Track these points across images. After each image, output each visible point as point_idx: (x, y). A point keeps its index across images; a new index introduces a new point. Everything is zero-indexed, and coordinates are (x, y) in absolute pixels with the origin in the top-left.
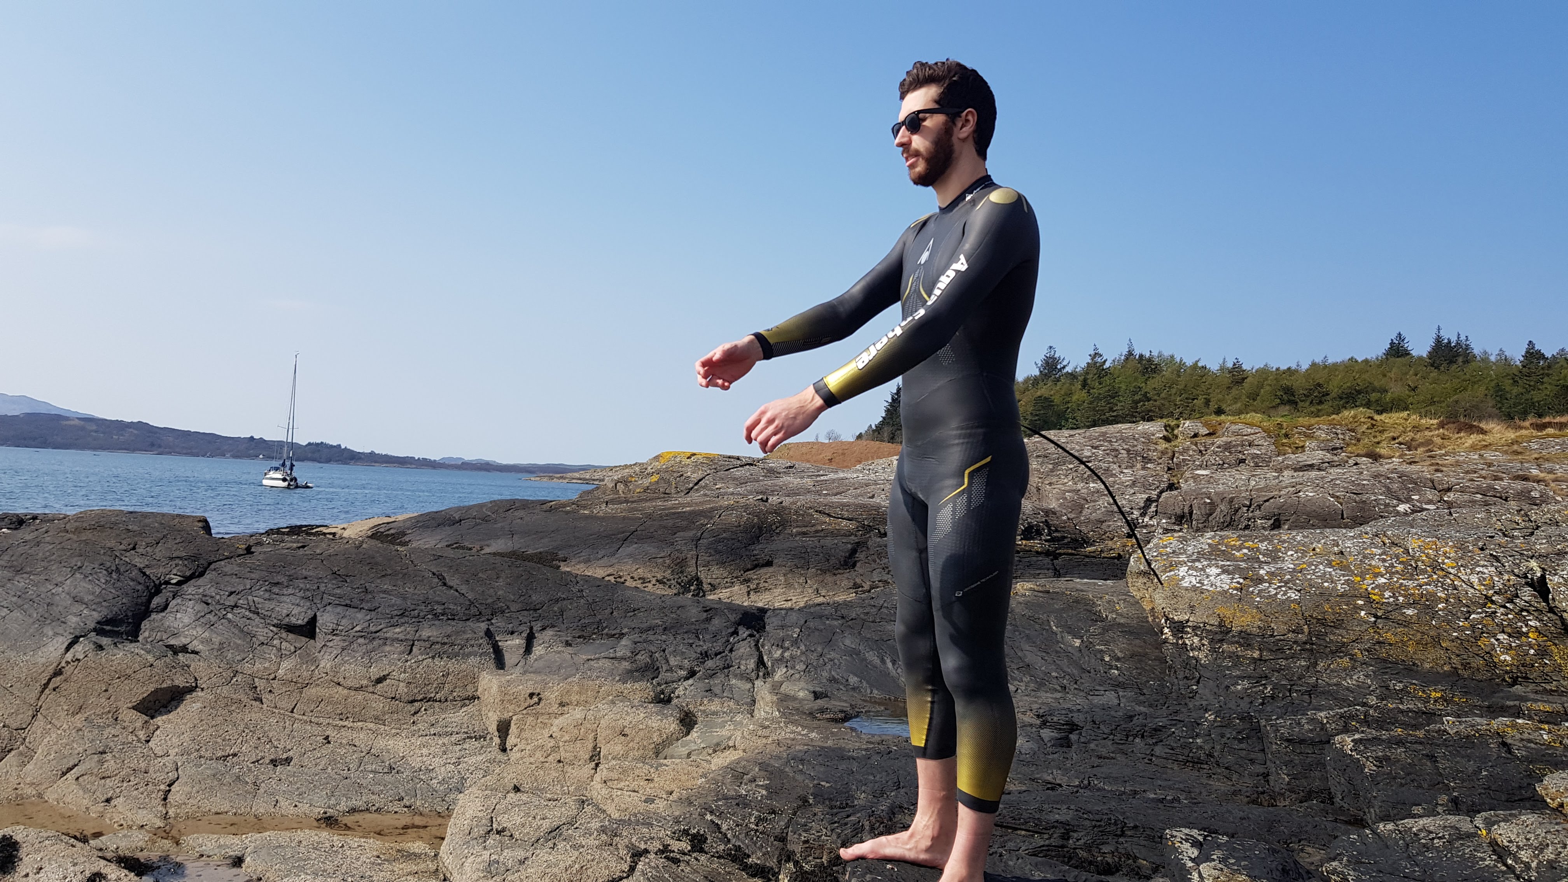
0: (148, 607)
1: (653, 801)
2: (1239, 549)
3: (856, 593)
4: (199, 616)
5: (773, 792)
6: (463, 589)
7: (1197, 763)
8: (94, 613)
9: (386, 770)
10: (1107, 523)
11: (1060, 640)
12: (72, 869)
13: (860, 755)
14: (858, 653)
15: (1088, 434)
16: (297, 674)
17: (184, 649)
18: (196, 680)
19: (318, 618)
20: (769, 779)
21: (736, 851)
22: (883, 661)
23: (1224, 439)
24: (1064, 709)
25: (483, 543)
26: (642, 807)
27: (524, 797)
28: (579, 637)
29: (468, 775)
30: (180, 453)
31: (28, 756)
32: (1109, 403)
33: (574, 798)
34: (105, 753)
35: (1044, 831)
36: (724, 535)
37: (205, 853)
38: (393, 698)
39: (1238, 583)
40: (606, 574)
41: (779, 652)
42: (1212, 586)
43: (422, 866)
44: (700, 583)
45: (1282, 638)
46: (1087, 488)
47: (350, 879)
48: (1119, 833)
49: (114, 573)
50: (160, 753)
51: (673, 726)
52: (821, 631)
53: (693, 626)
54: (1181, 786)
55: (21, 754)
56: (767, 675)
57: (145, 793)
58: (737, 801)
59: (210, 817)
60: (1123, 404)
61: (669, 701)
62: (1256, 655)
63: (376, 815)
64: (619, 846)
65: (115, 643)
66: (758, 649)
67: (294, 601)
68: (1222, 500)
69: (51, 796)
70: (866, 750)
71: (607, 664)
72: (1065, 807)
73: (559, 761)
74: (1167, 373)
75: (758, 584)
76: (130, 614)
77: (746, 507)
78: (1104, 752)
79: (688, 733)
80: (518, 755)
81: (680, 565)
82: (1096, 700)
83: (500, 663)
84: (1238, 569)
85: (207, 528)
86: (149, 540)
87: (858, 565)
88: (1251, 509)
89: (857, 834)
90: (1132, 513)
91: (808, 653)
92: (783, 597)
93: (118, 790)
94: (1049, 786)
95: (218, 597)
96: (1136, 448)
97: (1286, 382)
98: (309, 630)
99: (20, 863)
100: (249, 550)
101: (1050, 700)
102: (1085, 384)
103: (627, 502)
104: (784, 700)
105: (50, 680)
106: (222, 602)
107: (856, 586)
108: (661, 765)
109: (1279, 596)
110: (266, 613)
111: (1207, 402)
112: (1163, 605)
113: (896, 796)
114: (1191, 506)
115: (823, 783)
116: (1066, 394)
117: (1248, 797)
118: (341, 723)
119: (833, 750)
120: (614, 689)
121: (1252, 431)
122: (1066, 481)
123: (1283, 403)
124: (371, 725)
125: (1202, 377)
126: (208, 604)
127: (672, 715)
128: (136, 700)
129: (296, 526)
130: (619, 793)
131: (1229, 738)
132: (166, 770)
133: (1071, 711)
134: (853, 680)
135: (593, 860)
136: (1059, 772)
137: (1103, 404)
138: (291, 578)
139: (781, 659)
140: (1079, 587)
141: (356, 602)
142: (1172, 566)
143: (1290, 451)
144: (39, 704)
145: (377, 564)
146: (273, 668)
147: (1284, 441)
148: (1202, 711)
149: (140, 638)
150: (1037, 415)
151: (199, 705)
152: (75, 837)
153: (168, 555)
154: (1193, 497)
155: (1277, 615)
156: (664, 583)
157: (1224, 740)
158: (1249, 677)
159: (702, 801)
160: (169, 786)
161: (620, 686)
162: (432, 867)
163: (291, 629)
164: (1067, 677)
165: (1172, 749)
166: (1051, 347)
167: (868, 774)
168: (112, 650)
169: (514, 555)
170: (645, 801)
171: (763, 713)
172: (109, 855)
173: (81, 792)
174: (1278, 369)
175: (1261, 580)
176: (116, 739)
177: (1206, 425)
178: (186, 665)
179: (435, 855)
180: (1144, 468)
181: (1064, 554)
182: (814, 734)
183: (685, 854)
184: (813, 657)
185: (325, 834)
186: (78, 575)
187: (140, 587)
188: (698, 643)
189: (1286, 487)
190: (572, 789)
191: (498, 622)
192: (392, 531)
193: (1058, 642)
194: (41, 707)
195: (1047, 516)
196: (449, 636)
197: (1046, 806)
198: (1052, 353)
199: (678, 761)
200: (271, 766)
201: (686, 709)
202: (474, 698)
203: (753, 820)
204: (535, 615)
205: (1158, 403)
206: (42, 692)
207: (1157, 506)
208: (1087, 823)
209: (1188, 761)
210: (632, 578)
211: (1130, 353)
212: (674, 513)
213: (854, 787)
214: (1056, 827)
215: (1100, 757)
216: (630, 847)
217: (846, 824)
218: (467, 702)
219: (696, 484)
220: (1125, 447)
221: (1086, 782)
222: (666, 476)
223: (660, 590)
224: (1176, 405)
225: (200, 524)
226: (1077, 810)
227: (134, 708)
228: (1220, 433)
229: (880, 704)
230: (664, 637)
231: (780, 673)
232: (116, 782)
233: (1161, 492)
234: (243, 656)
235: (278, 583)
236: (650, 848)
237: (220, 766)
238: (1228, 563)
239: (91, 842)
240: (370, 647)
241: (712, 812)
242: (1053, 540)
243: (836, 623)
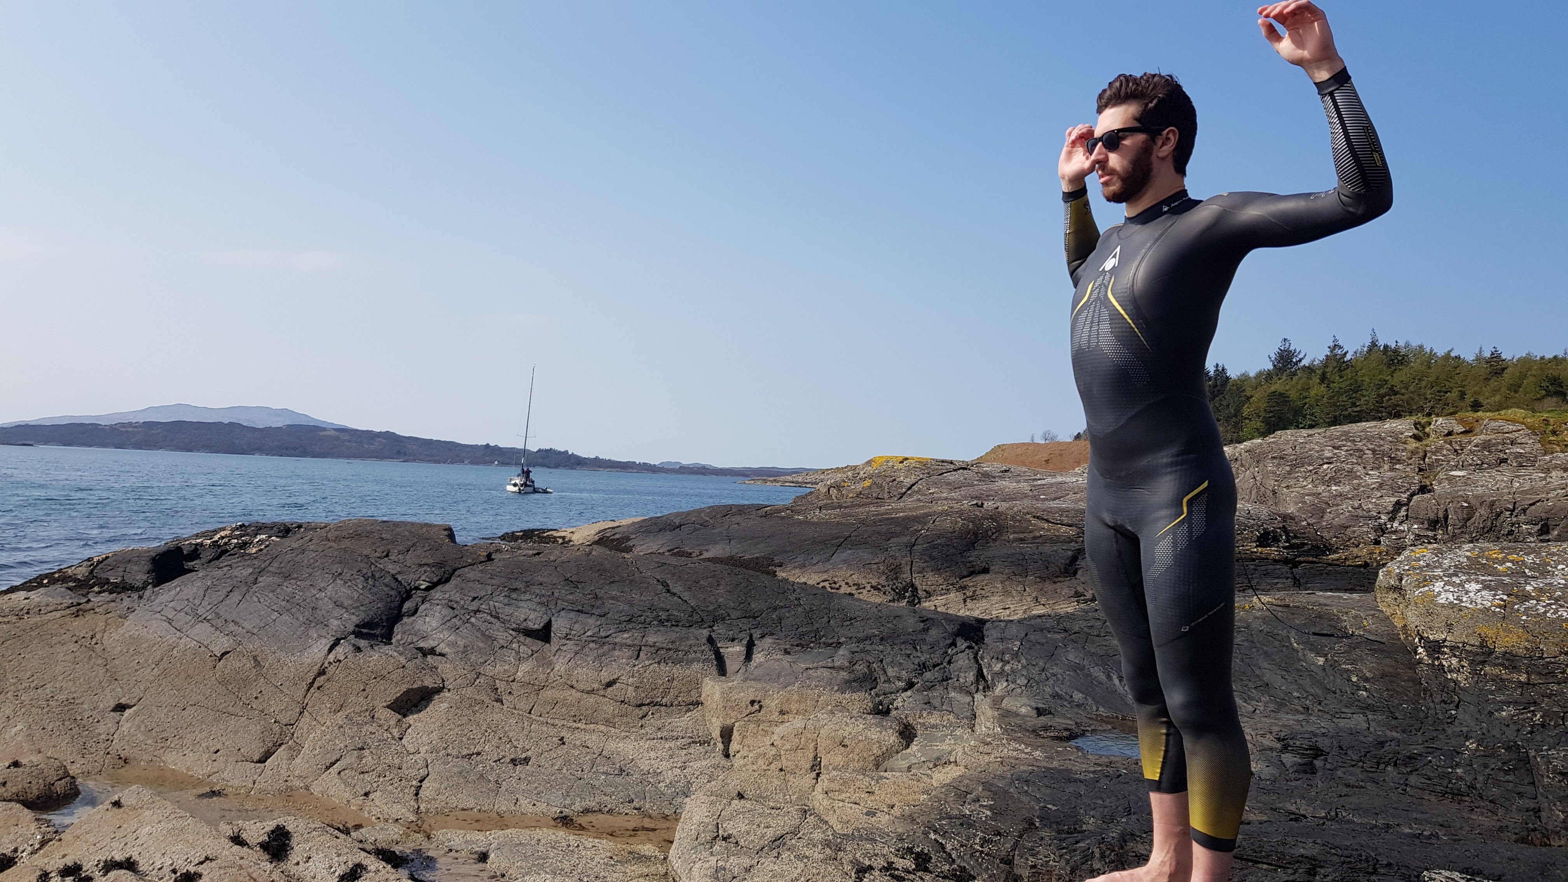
0: (400, 611)
1: (874, 814)
2: (1502, 562)
3: (1078, 602)
4: (446, 619)
5: (997, 813)
6: (686, 596)
7: (1458, 795)
8: (353, 617)
9: (617, 772)
10: (1352, 529)
11: (1302, 658)
12: (337, 859)
13: (1087, 778)
14: (1082, 669)
15: (1328, 434)
16: (535, 677)
17: (432, 651)
18: (443, 681)
19: (553, 623)
20: (993, 799)
21: (961, 872)
22: (1109, 678)
23: (1483, 437)
24: (1307, 732)
25: (702, 548)
26: (864, 821)
27: (748, 804)
28: (797, 645)
29: (693, 780)
30: (423, 460)
31: (296, 750)
32: (1351, 398)
33: (796, 807)
34: (363, 749)
35: (1287, 865)
36: (939, 541)
37: (453, 848)
38: (622, 702)
39: (1501, 599)
40: (821, 579)
41: (999, 665)
42: (1471, 603)
43: (653, 869)
44: (915, 589)
45: (1553, 660)
46: (1329, 491)
47: (585, 879)
48: (1371, 870)
49: (370, 580)
50: (412, 751)
51: (893, 738)
52: (1043, 644)
53: (911, 637)
54: (1440, 820)
55: (290, 748)
56: (987, 688)
57: (399, 789)
58: (961, 821)
59: (457, 813)
60: (1367, 398)
61: (886, 712)
62: (1523, 678)
63: (607, 816)
64: (843, 860)
65: (372, 646)
66: (977, 661)
67: (530, 606)
68: (1482, 503)
69: (316, 789)
70: (1094, 772)
71: (826, 673)
72: (1311, 840)
73: (781, 770)
74: (1415, 365)
75: (974, 591)
76: (384, 618)
77: (960, 513)
78: (1352, 780)
79: (907, 746)
80: (742, 762)
81: (895, 571)
82: (1342, 723)
83: (722, 670)
84: (1501, 585)
85: (451, 536)
86: (400, 548)
87: (1080, 572)
88: (1515, 514)
89: (1087, 861)
90: (1380, 518)
91: (1029, 667)
92: (1001, 605)
93: (375, 785)
94: (1293, 816)
95: (462, 602)
96: (1382, 448)
97: (1553, 372)
98: (544, 634)
99: (292, 851)
100: (489, 558)
101: (1291, 722)
102: (1323, 378)
103: (840, 507)
104: (1006, 716)
105: (315, 679)
106: (466, 607)
107: (1078, 595)
108: (881, 778)
109: (1548, 615)
110: (506, 618)
111: (1462, 395)
112: (1417, 623)
113: (1127, 823)
114: (1446, 511)
115: (1049, 806)
116: (1303, 389)
117: (1516, 834)
118: (575, 725)
119: (1060, 772)
120: (833, 698)
121: (1515, 428)
122: (1305, 483)
123: (1549, 394)
124: (602, 728)
125: (1456, 368)
126: (453, 609)
127: (891, 727)
128: (391, 699)
129: (529, 530)
130: (841, 804)
131: (1493, 769)
132: (418, 767)
133: (1315, 735)
134: (1078, 696)
135: (818, 874)
136: (1303, 801)
137: (1345, 399)
138: (528, 585)
139: (1002, 672)
140: (1322, 601)
141: (587, 608)
142: (1426, 581)
143: (1558, 449)
144: (306, 702)
145: (605, 570)
146: (513, 671)
147: (1553, 438)
148: (1462, 738)
149: (393, 641)
150: (1271, 412)
151: (446, 705)
152: (338, 829)
153: (417, 562)
154: (1448, 500)
155: (1546, 635)
156: (879, 589)
157: (1488, 771)
158: (1516, 703)
159: (925, 819)
160: (421, 781)
161: (838, 695)
162: (662, 870)
163: (529, 633)
164: (1310, 697)
165: (1429, 779)
166: (1285, 340)
167: (1097, 798)
168: (368, 651)
169: (732, 561)
170: (867, 814)
171: (984, 729)
172: (369, 847)
173: (343, 786)
174: (1542, 358)
175: (1527, 597)
176: (374, 736)
177: (1461, 421)
178: (435, 667)
179: (665, 859)
180: (1392, 469)
181: (1304, 562)
182: (1038, 752)
183: (909, 872)
184: (1035, 671)
185: (561, 833)
186: (338, 581)
187: (393, 593)
188: (915, 654)
189: (1555, 490)
190: (794, 798)
191: (720, 629)
192: (617, 536)
193: (1299, 660)
194: (307, 704)
195: (1285, 521)
196: (673, 642)
197: (1289, 839)
198: (1287, 345)
199: (898, 774)
200: (511, 765)
201: (905, 721)
202: (698, 703)
203: (978, 841)
204: (755, 623)
205: (1406, 396)
206: (308, 690)
207: (1407, 510)
208: (1335, 859)
209: (1446, 793)
210: (847, 584)
211: (1374, 344)
212: (888, 519)
213: (1082, 811)
214: (1301, 862)
215: (1348, 786)
216: (855, 862)
217: (1075, 850)
218: (692, 707)
219: (909, 489)
220: (1371, 447)
221: (1333, 814)
222: (879, 481)
223: (877, 599)
224: (1426, 399)
225: (446, 533)
226: (1324, 845)
227: (388, 707)
228: (1478, 430)
229: (1107, 723)
230: (881, 647)
231: (1000, 688)
232: (374, 777)
233: (1412, 495)
234: (485, 658)
235: (516, 589)
236: (875, 865)
237: (465, 763)
238: (1490, 578)
239: (352, 834)
240: (600, 651)
241: (935, 831)
242: (1291, 547)
243: (1058, 636)
